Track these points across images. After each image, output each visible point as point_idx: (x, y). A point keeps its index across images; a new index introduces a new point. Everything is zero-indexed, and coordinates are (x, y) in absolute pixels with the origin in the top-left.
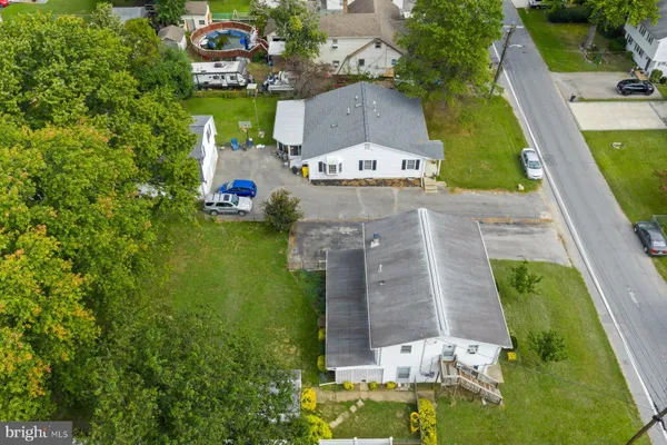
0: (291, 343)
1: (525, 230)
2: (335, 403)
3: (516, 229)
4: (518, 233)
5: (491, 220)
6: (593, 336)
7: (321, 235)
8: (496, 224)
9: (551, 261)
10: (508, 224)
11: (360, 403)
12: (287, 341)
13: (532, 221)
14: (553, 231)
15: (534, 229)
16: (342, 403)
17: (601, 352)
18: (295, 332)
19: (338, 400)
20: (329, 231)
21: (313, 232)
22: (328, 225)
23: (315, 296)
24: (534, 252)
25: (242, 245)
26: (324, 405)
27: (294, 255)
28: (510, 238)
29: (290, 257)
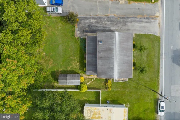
0: (77, 62)
1: (149, 21)
2: (89, 79)
3: (146, 20)
4: (147, 22)
5: (139, 17)
6: (156, 60)
7: (85, 23)
8: (141, 18)
9: (153, 34)
10: (144, 18)
11: (94, 79)
12: (76, 61)
13: (153, 17)
14: (158, 21)
15: (152, 20)
16: (90, 79)
17: (157, 65)
18: (78, 59)
19: (89, 78)
20: (87, 21)
21: (82, 21)
22: (87, 19)
23: (83, 48)
24: (149, 30)
25: (61, 27)
26: (86, 79)
27: (77, 31)
28: (143, 24)
29: (76, 32)
